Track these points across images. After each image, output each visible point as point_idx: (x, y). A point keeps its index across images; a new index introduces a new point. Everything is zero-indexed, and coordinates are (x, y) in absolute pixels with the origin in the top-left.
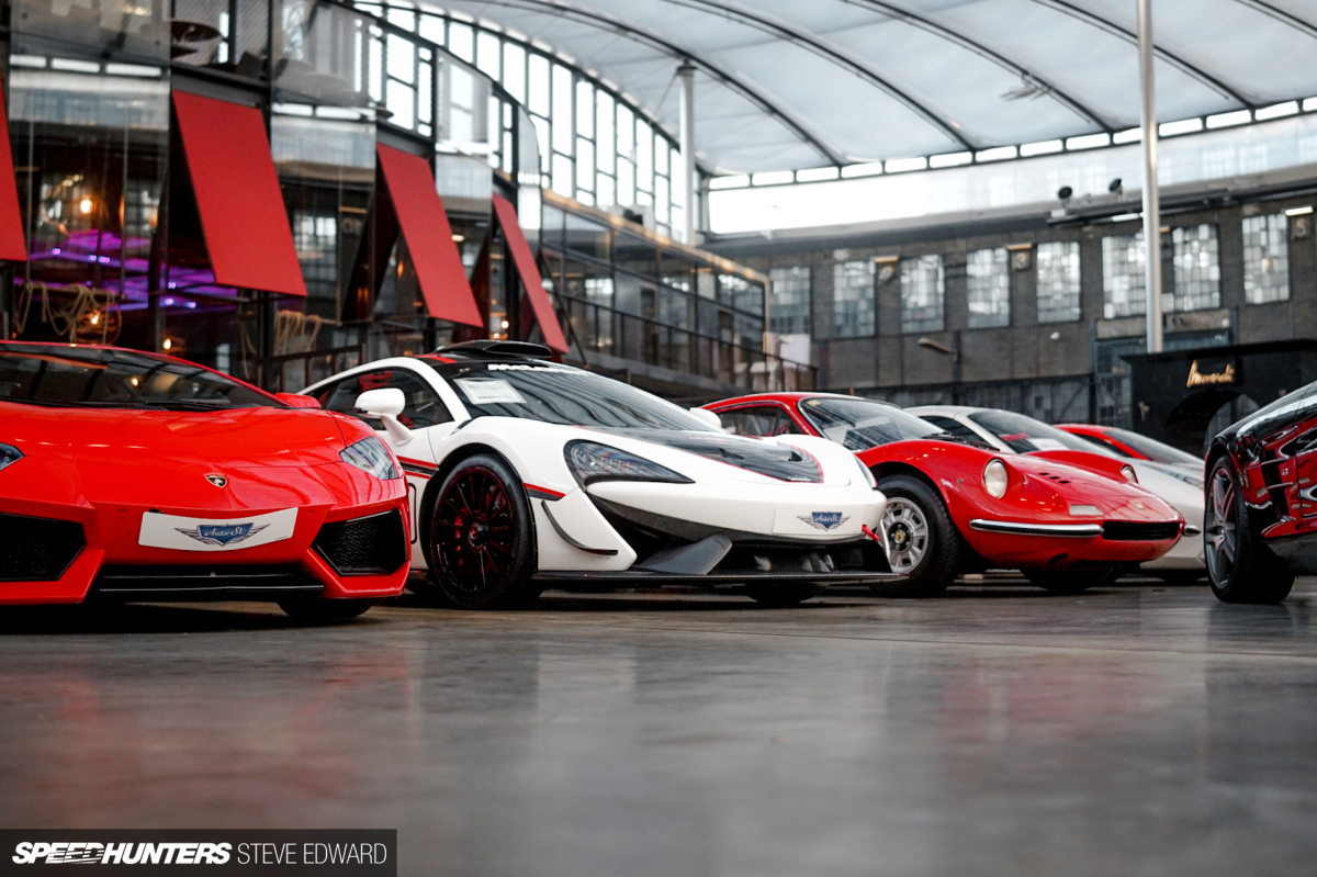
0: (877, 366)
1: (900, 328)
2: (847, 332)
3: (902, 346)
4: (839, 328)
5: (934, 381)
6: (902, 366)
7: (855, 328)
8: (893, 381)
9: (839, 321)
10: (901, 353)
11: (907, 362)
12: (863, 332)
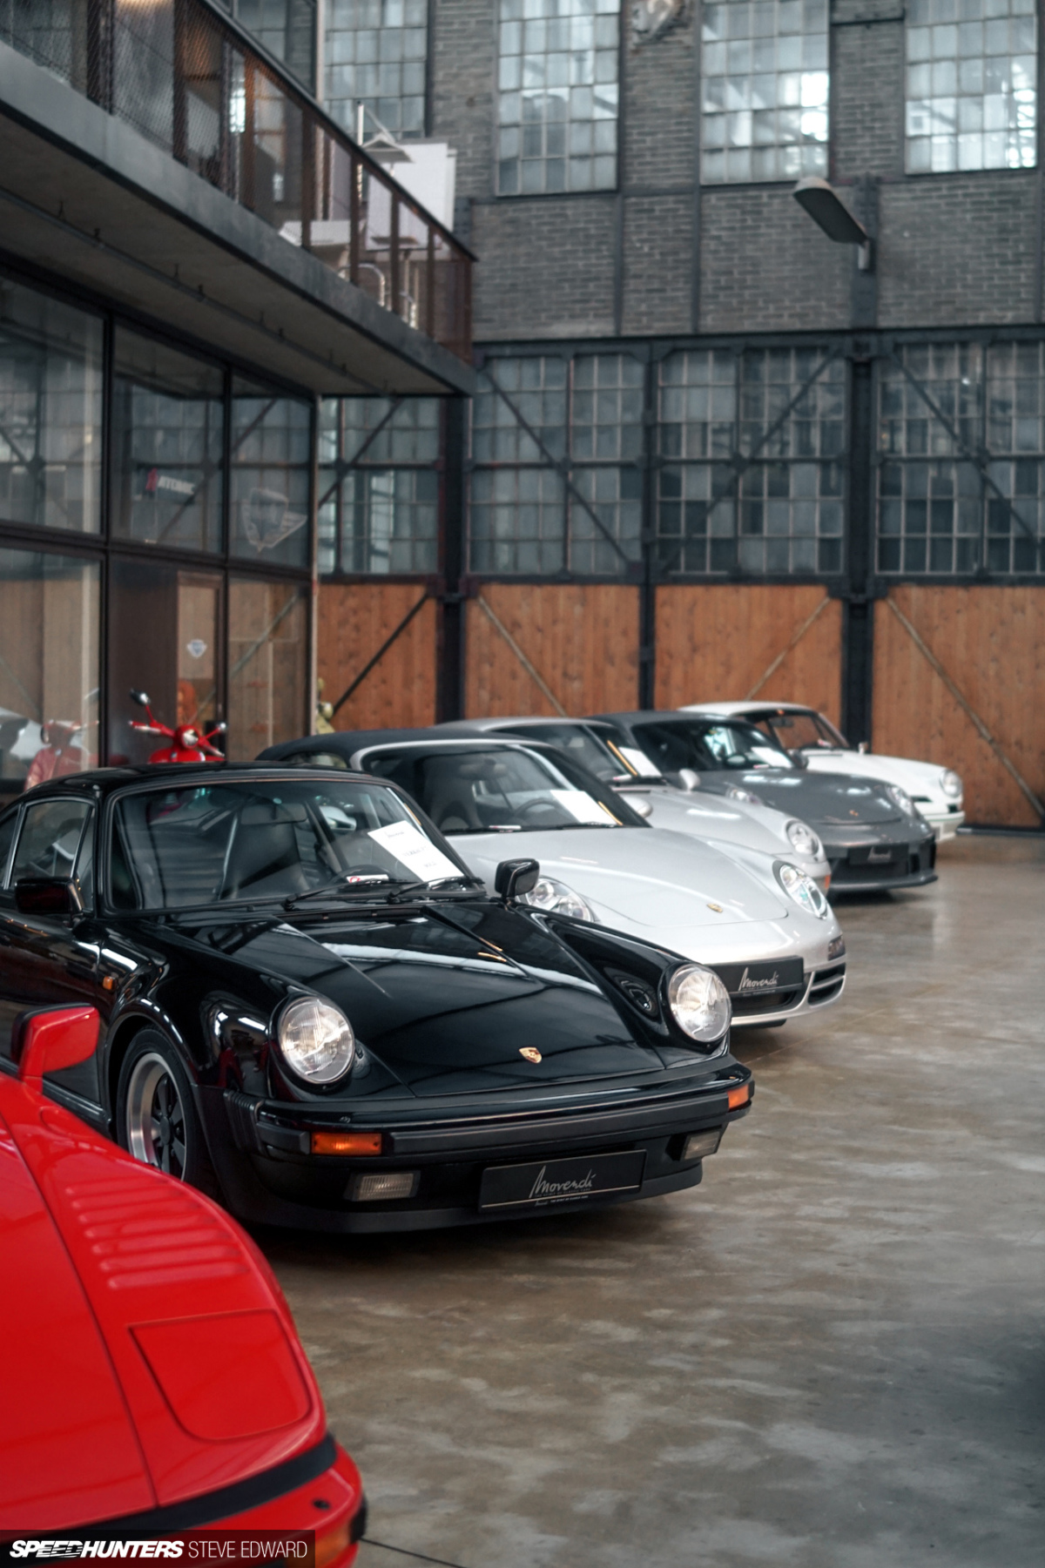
0: (620, 276)
1: (695, 167)
2: (532, 179)
3: (699, 221)
4: (508, 165)
5: (789, 323)
6: (696, 276)
7: (555, 164)
8: (670, 320)
9: (509, 144)
10: (696, 241)
11: (710, 264)
12: (579, 177)
